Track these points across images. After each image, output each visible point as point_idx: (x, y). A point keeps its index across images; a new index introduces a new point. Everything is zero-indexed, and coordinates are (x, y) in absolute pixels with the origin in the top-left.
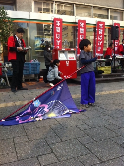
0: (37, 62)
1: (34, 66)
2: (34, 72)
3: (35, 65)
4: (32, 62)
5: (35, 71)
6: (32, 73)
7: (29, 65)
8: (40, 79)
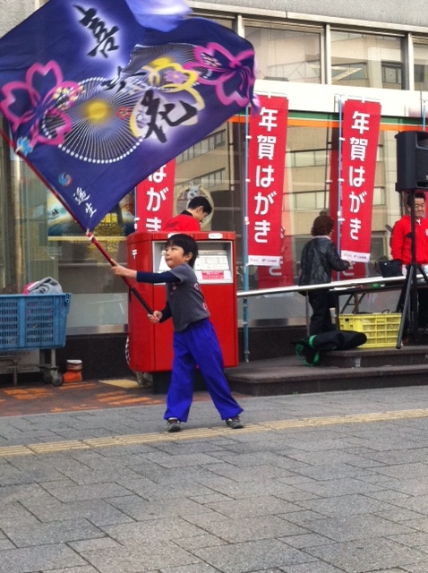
0: (57, 290)
1: (40, 310)
2: (38, 340)
3: (44, 307)
4: (30, 295)
5: (45, 336)
6: (30, 344)
7: (16, 305)
8: (68, 376)
